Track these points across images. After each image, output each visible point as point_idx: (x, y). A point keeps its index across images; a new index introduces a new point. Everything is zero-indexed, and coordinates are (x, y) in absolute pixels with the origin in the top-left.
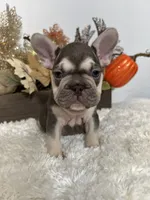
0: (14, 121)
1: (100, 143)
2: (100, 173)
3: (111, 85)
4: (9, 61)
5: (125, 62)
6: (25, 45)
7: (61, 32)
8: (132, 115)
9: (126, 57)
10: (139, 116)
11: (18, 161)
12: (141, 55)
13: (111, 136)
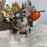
0: (3, 31)
1: (30, 37)
2: (30, 45)
3: (33, 20)
4: (2, 12)
5: (37, 13)
6: (7, 7)
7: (17, 4)
8: (39, 29)
10: (41, 29)
12: (41, 11)
13: (33, 35)
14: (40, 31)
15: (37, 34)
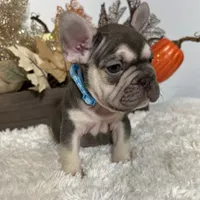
0: (19, 128)
1: (132, 156)
4: (12, 49)
7: (81, 10)
8: (175, 120)
9: (168, 42)
10: (185, 121)
11: (22, 181)
12: (188, 39)
13: (146, 148)
14: (179, 128)
15: (166, 142)
